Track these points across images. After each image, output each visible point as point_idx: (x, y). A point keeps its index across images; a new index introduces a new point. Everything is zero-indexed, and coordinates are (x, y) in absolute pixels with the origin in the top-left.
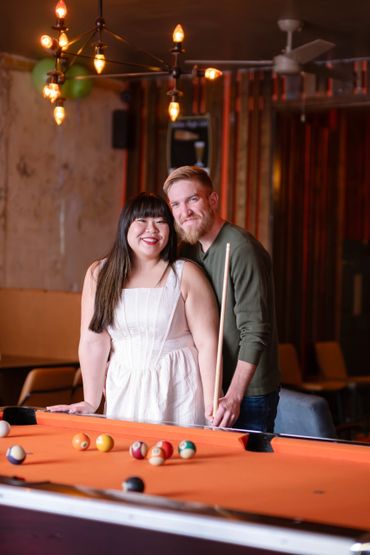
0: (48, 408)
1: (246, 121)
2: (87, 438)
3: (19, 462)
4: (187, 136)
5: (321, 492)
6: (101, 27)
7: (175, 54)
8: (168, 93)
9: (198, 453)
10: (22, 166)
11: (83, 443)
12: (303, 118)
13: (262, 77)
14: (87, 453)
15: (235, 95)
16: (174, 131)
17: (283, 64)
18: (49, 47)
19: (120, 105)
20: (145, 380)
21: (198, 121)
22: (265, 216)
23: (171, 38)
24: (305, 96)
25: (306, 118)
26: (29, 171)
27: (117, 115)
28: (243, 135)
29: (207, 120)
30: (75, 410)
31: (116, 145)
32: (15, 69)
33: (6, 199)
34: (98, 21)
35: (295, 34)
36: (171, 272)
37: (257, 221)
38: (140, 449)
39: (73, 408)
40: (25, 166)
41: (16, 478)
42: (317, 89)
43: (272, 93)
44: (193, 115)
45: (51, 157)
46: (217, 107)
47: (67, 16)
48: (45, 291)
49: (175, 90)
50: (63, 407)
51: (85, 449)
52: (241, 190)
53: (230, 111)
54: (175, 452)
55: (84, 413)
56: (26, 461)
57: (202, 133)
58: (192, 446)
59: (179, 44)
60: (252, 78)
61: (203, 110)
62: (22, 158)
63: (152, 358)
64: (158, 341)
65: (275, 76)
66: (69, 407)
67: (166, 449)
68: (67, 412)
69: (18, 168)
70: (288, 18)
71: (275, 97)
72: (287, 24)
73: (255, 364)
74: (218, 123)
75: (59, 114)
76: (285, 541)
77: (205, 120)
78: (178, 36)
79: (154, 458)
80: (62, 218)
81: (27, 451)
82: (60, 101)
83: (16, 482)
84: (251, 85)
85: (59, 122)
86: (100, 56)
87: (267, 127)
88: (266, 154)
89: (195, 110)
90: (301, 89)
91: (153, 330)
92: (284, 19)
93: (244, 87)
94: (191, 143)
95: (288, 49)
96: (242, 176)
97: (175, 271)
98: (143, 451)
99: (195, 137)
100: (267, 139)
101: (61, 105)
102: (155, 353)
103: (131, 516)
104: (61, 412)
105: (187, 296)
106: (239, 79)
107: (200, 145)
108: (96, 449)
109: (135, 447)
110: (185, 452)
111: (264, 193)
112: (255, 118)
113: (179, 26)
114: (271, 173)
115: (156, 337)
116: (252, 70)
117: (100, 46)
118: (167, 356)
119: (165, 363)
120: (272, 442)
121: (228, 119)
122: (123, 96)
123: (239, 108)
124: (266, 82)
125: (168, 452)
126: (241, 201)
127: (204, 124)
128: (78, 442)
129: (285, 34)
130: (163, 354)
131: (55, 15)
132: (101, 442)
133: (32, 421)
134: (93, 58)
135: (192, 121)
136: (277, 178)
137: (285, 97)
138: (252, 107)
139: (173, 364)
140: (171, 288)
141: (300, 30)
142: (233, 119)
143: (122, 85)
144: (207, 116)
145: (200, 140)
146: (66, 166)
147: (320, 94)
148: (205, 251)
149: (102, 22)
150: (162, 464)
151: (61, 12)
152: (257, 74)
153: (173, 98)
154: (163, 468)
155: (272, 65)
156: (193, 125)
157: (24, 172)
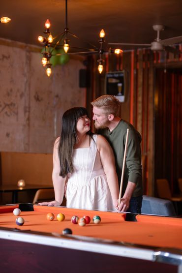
0: (39, 204)
1: (142, 73)
2: (53, 215)
3: (21, 225)
4: (114, 81)
5: (152, 236)
6: (67, 32)
7: (101, 43)
8: (98, 61)
9: (102, 221)
10: (36, 96)
11: (51, 218)
12: (165, 71)
13: (149, 52)
14: (52, 222)
15: (136, 61)
16: (108, 78)
17: (156, 46)
18: (42, 41)
19: (83, 67)
20: (84, 190)
21: (119, 73)
22: (151, 118)
23: (99, 35)
24: (169, 60)
25: (167, 71)
26: (40, 99)
27: (81, 71)
28: (140, 80)
29: (123, 73)
30: (51, 204)
31: (81, 86)
32: (33, 51)
33: (29, 112)
34: (65, 29)
35: (161, 32)
36: (92, 140)
37: (147, 120)
38: (75, 219)
39: (50, 203)
40: (38, 96)
41: (16, 229)
42: (175, 57)
43: (154, 60)
44: (117, 71)
45: (51, 92)
46: (128, 67)
47: (50, 27)
48: (46, 154)
49: (101, 59)
50: (46, 203)
51: (52, 220)
52: (140, 105)
53: (134, 68)
54: (91, 221)
55: (55, 205)
56: (24, 224)
57: (121, 79)
58: (99, 218)
59: (103, 38)
60: (144, 53)
61: (121, 68)
62: (36, 93)
63: (87, 180)
64: (89, 172)
65: (155, 52)
66: (48, 203)
67: (87, 220)
68: (47, 205)
69: (35, 97)
70: (157, 25)
71: (155, 62)
72: (157, 27)
73: (136, 183)
74: (129, 74)
75: (49, 71)
76: (125, 252)
77: (122, 73)
78: (102, 34)
79: (81, 223)
80: (55, 120)
81: (25, 221)
82: (49, 66)
83: (16, 230)
84: (144, 56)
85: (49, 75)
86: (66, 45)
87: (151, 75)
88: (151, 88)
89: (118, 69)
90: (168, 58)
91: (86, 167)
92: (155, 25)
93: (141, 57)
94: (116, 84)
95: (158, 39)
96: (140, 99)
97: (93, 140)
98: (77, 220)
99: (118, 81)
100: (151, 81)
101: (50, 67)
102: (88, 178)
103: (62, 243)
104: (45, 205)
105: (100, 150)
106: (138, 53)
107: (120, 85)
108: (57, 220)
109: (73, 218)
110: (96, 221)
111: (151, 107)
112: (146, 72)
113: (102, 30)
114: (154, 97)
115: (88, 171)
116: (144, 49)
117: (66, 40)
118: (94, 179)
119: (93, 182)
120: (136, 217)
121: (133, 72)
122: (84, 63)
123: (138, 67)
124: (151, 55)
125: (88, 221)
126: (140, 111)
127: (122, 75)
128: (49, 217)
129: (156, 32)
130: (91, 178)
131: (45, 27)
132: (59, 217)
133: (32, 209)
134: (63, 46)
135: (116, 73)
136: (156, 100)
137: (160, 61)
138: (144, 67)
139: (96, 182)
140: (93, 148)
141: (163, 30)
142: (135, 73)
143: (84, 58)
144: (123, 71)
145: (119, 83)
146: (57, 96)
147: (176, 60)
148: (111, 131)
149: (67, 29)
150: (84, 226)
151: (48, 25)
152: (146, 51)
153: (100, 63)
154: (84, 227)
155: (150, 46)
156: (117, 76)
157: (38, 99)
